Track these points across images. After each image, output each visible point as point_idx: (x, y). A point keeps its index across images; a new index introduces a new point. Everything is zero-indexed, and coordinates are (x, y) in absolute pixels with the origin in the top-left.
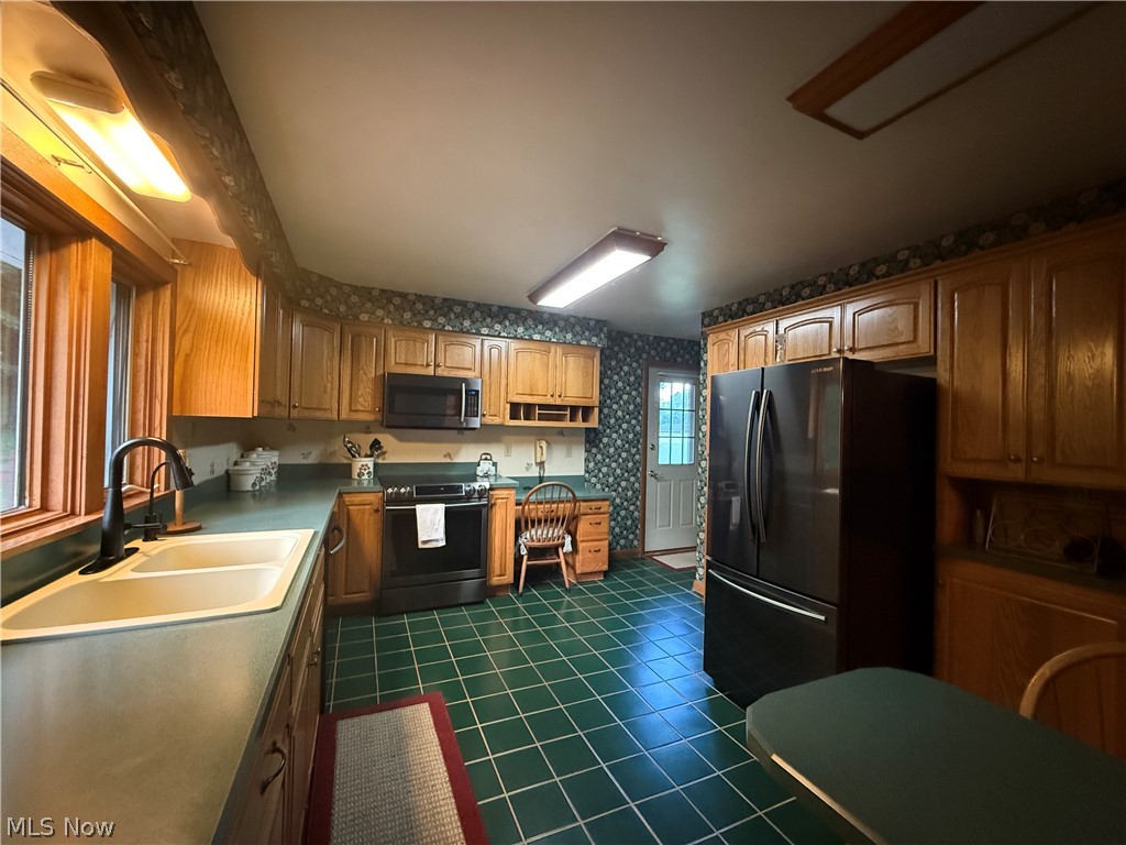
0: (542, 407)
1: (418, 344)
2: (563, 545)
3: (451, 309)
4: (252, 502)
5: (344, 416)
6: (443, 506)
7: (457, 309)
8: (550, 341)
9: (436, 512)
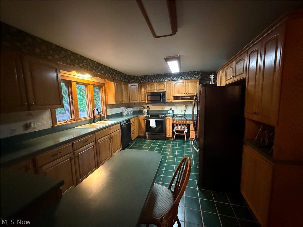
0: (182, 97)
1: (152, 86)
2: (185, 131)
3: (158, 77)
4: (125, 117)
5: (140, 102)
6: (155, 119)
7: (160, 76)
8: (183, 80)
9: (153, 121)
